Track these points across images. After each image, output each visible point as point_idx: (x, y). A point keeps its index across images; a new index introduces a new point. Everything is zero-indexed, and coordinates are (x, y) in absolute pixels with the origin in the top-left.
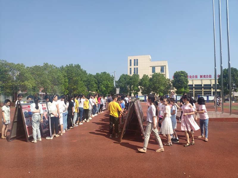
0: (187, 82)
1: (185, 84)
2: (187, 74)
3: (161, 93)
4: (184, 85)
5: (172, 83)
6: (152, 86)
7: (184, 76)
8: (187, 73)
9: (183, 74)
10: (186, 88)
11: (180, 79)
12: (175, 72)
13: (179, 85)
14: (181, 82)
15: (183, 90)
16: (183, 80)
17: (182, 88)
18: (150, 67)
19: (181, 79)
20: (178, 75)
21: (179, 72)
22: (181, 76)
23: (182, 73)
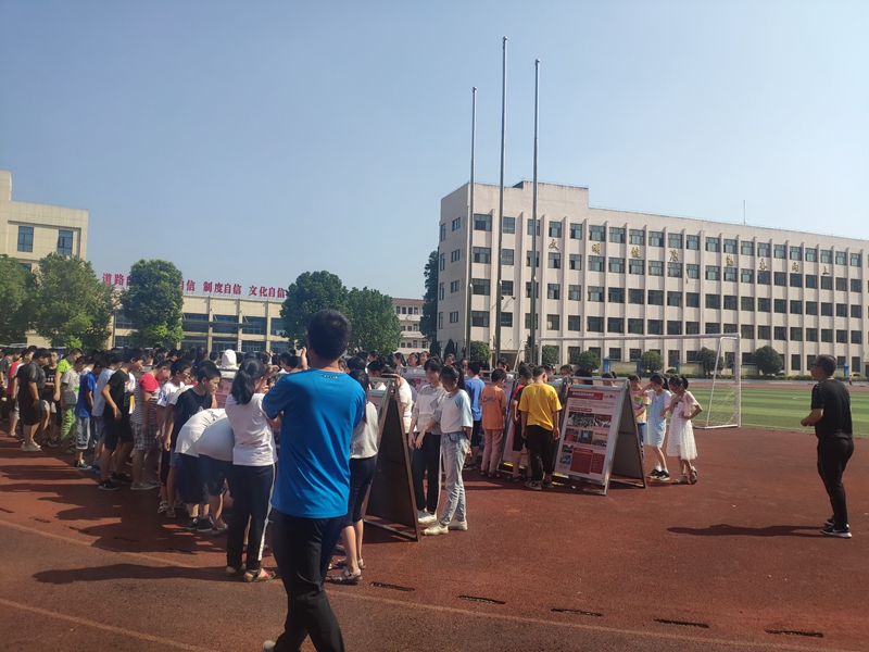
0: (180, 303)
1: (171, 309)
2: (179, 275)
3: (72, 337)
4: (169, 314)
5: (122, 300)
6: (39, 308)
7: (172, 281)
8: (180, 273)
9: (167, 271)
10: (172, 323)
11: (155, 291)
12: (136, 261)
13: (149, 312)
14: (159, 299)
15: (163, 330)
16: (168, 295)
17: (160, 322)
18: (10, 222)
19: (161, 291)
20: (150, 274)
21: (153, 264)
22: (159, 278)
23: (161, 269)
